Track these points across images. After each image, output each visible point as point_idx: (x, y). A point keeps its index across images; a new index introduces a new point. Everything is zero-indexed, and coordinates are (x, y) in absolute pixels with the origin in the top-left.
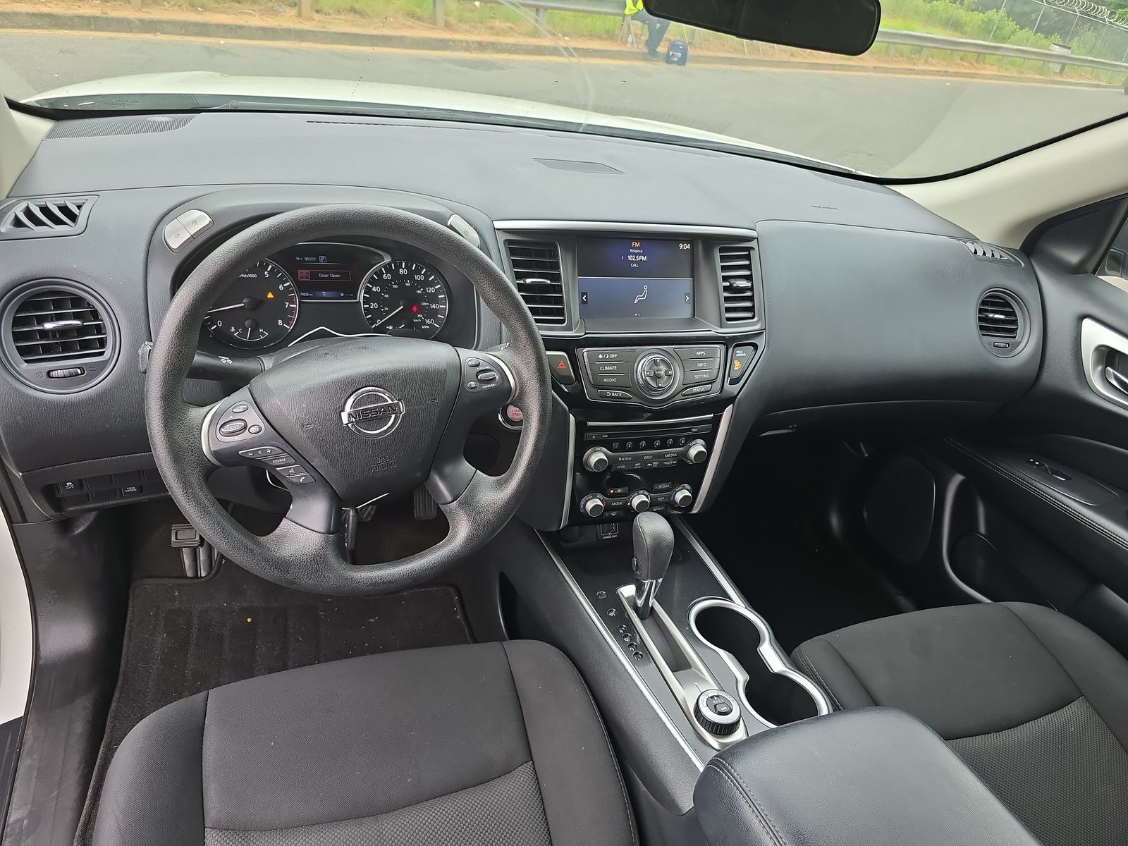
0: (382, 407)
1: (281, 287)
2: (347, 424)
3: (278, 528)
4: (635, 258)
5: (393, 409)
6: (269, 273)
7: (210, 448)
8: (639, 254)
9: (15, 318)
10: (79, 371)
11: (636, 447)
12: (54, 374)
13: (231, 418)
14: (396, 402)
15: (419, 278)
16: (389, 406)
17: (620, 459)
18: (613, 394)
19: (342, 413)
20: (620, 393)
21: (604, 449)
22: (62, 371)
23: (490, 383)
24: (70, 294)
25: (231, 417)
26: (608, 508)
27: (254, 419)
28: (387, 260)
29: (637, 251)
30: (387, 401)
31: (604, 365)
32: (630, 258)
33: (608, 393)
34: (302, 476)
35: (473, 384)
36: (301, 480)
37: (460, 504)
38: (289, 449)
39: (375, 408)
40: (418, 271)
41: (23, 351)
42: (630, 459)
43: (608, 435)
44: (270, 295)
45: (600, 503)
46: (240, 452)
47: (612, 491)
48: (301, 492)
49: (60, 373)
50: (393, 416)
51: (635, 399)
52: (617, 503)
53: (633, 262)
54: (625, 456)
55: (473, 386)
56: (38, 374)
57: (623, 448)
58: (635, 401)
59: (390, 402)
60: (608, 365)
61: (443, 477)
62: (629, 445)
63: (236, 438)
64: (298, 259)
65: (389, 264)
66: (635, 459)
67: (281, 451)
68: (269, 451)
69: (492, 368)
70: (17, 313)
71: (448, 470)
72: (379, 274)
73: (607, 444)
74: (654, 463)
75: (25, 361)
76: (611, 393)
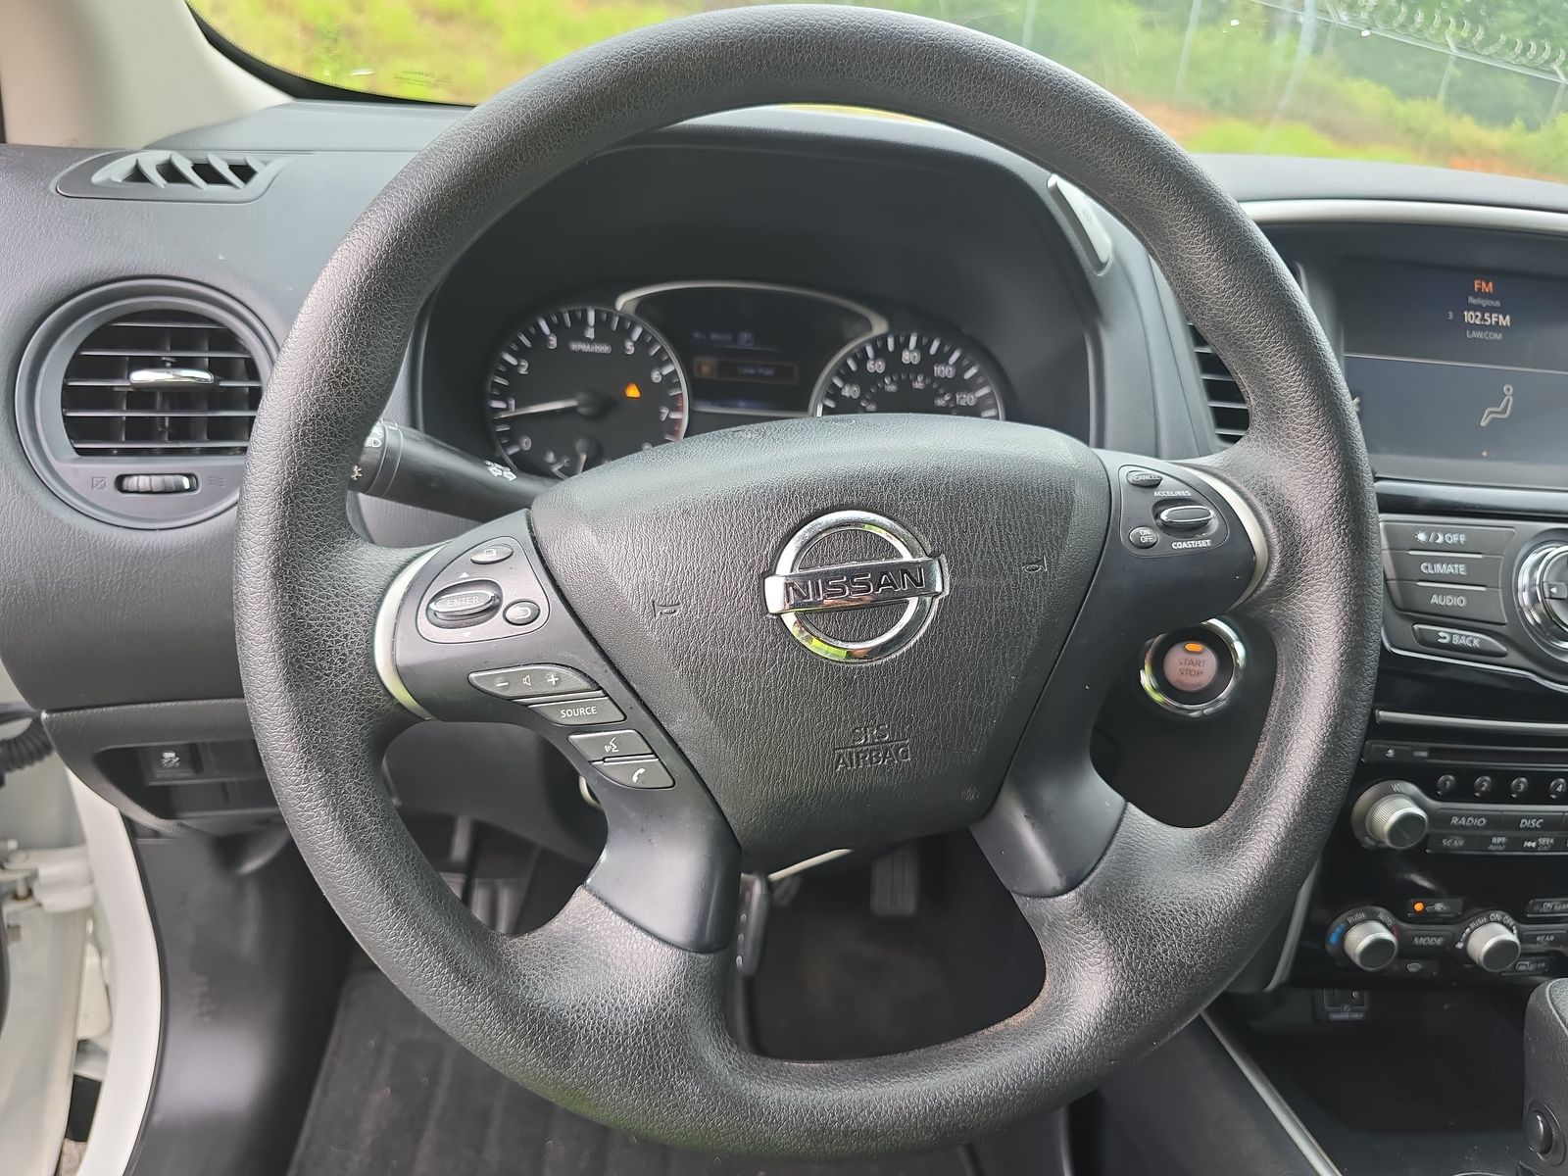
0: (883, 570)
1: (656, 376)
2: (779, 615)
3: (561, 916)
4: (1483, 319)
5: (915, 578)
6: (636, 344)
7: (393, 656)
8: (1492, 310)
9: (76, 357)
10: (186, 483)
11: (1501, 792)
12: (131, 483)
13: (464, 577)
14: (925, 558)
15: (943, 371)
16: (905, 569)
17: (1455, 820)
18: (1456, 641)
19: (768, 581)
20: (1474, 639)
21: (1412, 788)
22: (147, 478)
23: (1192, 538)
24: (211, 321)
25: (465, 575)
26: (1407, 950)
27: (523, 585)
28: (880, 327)
29: (1485, 303)
30: (900, 556)
31: (1434, 560)
32: (1469, 316)
33: (1444, 635)
34: (639, 766)
35: (1147, 535)
36: (635, 779)
37: (1089, 904)
38: (608, 679)
39: (863, 571)
40: (942, 357)
41: (76, 430)
42: (1482, 822)
43: (1433, 752)
44: (633, 392)
45: (1387, 935)
46: (472, 676)
47: (1419, 907)
48: (633, 815)
49: (143, 482)
50: (913, 602)
51: (1514, 657)
52: (1430, 938)
53: (1475, 327)
54: (1472, 813)
55: (1145, 540)
56: (95, 482)
57: (1464, 791)
58: (1514, 666)
59: (907, 557)
60: (1442, 561)
61: (1036, 814)
62: (1485, 783)
63: (466, 634)
64: (697, 335)
65: (884, 338)
66: (1496, 823)
67: (585, 684)
68: (553, 680)
69: (1197, 497)
70: (82, 347)
71: (1049, 794)
72: (861, 359)
73: (1426, 779)
74: (1543, 841)
75: (79, 451)
76: (1452, 634)
